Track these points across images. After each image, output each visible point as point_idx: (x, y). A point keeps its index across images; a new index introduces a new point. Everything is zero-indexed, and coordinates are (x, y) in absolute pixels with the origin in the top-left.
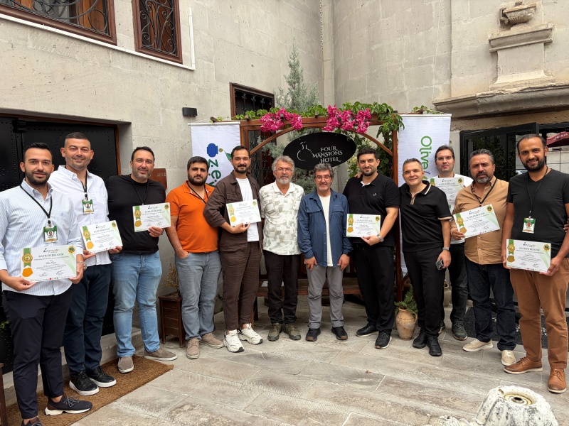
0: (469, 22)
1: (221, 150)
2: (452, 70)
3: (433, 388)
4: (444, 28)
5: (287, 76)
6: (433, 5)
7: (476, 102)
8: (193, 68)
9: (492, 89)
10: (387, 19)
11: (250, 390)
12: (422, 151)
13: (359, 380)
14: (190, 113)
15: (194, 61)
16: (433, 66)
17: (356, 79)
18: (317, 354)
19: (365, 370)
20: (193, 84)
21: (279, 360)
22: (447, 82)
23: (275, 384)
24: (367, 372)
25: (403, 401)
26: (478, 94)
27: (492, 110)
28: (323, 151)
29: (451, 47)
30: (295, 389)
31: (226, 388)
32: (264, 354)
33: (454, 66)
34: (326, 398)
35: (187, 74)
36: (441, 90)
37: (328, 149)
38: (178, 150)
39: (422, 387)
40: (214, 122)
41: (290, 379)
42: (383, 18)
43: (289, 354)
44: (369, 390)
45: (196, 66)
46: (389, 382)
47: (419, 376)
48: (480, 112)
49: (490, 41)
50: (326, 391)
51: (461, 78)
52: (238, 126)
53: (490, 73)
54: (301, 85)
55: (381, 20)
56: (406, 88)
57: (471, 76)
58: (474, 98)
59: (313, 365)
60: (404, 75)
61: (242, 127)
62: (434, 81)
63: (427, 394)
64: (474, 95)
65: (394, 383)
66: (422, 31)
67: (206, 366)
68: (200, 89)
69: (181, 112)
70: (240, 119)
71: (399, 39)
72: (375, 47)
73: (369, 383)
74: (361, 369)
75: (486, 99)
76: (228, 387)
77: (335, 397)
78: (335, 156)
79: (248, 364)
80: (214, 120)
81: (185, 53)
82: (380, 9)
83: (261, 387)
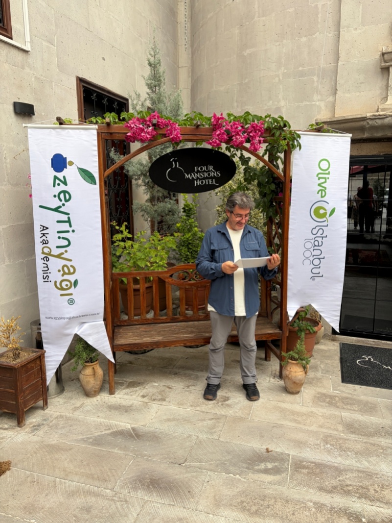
0: (359, 31)
1: (71, 163)
2: (338, 86)
3: (352, 471)
4: (331, 35)
5: (146, 76)
6: (320, 7)
7: (365, 123)
8: (27, 47)
9: (383, 110)
10: (264, 18)
11: (126, 501)
12: (320, 176)
13: (262, 466)
14: (24, 111)
15: (28, 39)
16: (315, 78)
17: (222, 89)
18: (200, 424)
19: (264, 447)
20: (27, 70)
21: (153, 438)
22: (331, 99)
23: (158, 485)
24: (268, 451)
25: (326, 499)
26: (368, 115)
27: (379, 134)
28: (198, 172)
29: (337, 58)
30: (187, 493)
31: (92, 500)
32: (134, 429)
33: (340, 81)
34: (230, 506)
35: (19, 56)
36: (323, 108)
37: (204, 168)
38: (8, 160)
39: (339, 471)
40: (61, 124)
41: (175, 473)
42: (258, 17)
43: (164, 427)
44: (279, 483)
45: (31, 46)
46: (299, 466)
47: (329, 452)
48: (366, 135)
49: (383, 54)
50: (227, 492)
51: (348, 95)
52: (95, 132)
53: (378, 92)
54: (162, 90)
55: (256, 19)
56: (282, 103)
57: (358, 94)
58: (364, 119)
59: (199, 443)
60: (281, 87)
61: (99, 134)
62: (316, 97)
63: (349, 482)
64: (364, 116)
65: (304, 467)
66: (306, 36)
67: (57, 460)
68: (37, 79)
69: (11, 108)
70: (97, 123)
71: (278, 44)
72: (248, 51)
73: (276, 471)
74: (258, 445)
75: (377, 121)
76: (94, 499)
77: (242, 502)
78: (212, 178)
79: (116, 451)
80: (61, 122)
81: (15, 24)
82: (256, 6)
83: (141, 494)
